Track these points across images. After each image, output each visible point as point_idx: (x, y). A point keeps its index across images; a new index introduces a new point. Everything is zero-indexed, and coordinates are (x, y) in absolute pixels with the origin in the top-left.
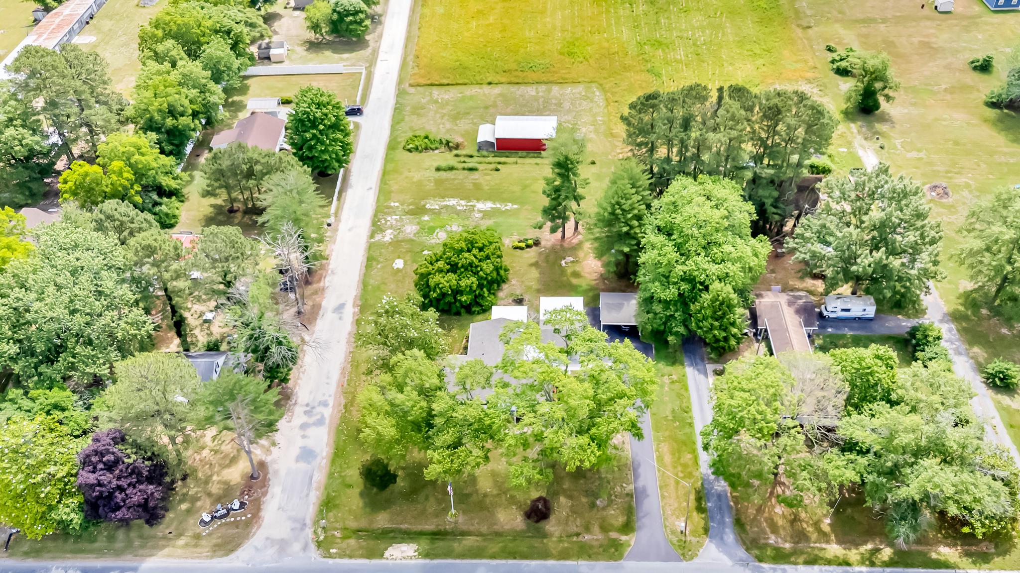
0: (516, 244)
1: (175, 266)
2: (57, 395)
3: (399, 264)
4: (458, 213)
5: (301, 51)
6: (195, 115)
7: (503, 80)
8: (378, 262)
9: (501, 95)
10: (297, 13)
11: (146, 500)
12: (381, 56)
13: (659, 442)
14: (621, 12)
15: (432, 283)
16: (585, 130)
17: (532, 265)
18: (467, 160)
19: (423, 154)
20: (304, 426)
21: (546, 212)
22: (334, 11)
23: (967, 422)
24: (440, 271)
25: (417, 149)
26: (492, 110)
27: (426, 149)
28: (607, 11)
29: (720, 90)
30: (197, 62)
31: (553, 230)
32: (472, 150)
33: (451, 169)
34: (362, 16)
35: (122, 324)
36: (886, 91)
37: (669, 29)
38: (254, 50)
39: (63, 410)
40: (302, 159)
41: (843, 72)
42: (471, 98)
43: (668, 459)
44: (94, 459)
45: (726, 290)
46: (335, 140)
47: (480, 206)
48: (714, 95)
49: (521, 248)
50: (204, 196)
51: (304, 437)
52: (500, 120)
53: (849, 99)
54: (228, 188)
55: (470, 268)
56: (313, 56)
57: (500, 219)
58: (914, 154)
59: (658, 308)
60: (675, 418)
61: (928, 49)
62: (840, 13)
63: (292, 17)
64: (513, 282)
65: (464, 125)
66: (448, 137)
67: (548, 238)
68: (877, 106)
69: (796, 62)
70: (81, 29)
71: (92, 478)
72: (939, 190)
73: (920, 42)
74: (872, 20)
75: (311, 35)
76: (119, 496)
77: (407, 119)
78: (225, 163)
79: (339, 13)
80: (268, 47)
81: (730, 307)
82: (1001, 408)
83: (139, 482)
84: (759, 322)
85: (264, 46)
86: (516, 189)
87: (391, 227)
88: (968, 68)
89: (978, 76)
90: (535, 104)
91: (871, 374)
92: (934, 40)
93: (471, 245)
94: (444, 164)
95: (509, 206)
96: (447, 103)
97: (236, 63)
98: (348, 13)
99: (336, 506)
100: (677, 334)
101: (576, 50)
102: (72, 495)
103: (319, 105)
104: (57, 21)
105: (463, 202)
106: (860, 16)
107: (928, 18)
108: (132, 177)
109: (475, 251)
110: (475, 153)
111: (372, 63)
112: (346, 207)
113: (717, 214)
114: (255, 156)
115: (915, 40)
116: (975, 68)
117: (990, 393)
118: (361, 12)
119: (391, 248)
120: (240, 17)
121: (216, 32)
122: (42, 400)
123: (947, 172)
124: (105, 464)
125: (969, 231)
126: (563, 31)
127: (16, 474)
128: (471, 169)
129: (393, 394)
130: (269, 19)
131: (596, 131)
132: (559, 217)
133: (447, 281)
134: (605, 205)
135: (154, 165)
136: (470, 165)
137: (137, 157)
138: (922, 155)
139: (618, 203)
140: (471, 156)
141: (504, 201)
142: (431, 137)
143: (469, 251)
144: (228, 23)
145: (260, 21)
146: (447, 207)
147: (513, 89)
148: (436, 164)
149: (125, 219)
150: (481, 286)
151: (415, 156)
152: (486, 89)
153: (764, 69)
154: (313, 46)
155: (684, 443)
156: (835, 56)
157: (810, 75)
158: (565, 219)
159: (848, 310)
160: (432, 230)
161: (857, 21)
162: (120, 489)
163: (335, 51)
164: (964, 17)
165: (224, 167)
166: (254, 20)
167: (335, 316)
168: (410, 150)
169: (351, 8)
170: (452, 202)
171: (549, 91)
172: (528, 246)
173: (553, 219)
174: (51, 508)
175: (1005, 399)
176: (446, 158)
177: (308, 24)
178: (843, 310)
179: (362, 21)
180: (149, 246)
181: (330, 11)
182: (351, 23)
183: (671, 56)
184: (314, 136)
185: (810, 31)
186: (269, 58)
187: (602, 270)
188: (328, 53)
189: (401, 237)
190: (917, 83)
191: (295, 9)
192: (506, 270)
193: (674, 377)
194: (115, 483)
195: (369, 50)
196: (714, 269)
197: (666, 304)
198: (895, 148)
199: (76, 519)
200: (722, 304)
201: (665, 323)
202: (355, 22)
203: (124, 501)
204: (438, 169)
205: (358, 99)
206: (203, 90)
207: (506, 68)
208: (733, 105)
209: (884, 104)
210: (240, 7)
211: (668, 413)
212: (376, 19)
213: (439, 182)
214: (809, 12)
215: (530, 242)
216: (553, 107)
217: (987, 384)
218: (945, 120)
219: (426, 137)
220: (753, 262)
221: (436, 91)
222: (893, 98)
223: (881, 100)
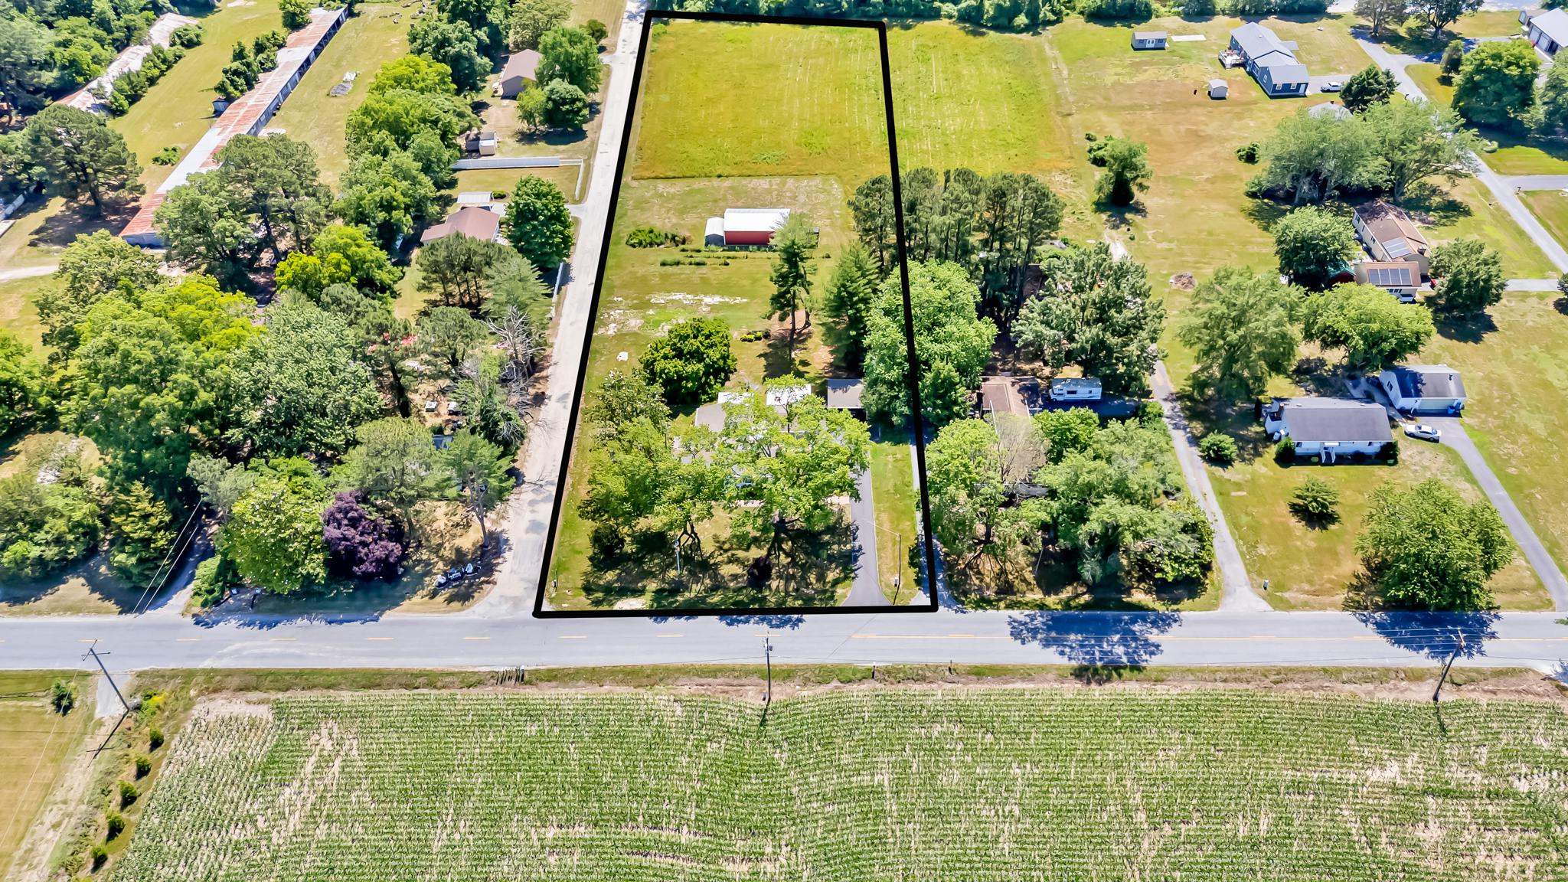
0: (745, 336)
1: (404, 343)
2: (297, 462)
3: (623, 356)
4: (685, 307)
5: (512, 143)
6: (407, 209)
7: (734, 172)
8: (602, 355)
9: (731, 188)
10: (507, 102)
11: (387, 556)
12: (601, 148)
13: (879, 511)
14: (865, 99)
15: (658, 368)
16: (820, 224)
17: (760, 356)
18: (694, 254)
19: (648, 249)
20: (532, 503)
21: (775, 299)
22: (549, 99)
23: (1178, 490)
24: (665, 357)
25: (640, 243)
26: (722, 204)
27: (651, 244)
28: (850, 99)
29: (947, 173)
30: (408, 153)
31: (782, 319)
32: (701, 245)
33: (678, 263)
34: (579, 104)
35: (355, 398)
36: (1139, 180)
37: (918, 118)
38: (461, 141)
39: (304, 475)
40: (520, 250)
41: (1099, 162)
42: (699, 191)
43: (887, 527)
44: (339, 516)
45: (947, 369)
46: (553, 232)
47: (708, 300)
48: (942, 179)
49: (750, 341)
50: (419, 290)
51: (533, 511)
52: (729, 213)
53: (1100, 189)
54: (445, 281)
55: (697, 356)
56: (527, 147)
57: (729, 313)
58: (1165, 245)
59: (883, 389)
60: (896, 492)
61: (1197, 138)
62: (1105, 98)
63: (500, 106)
64: (741, 372)
65: (691, 219)
66: (675, 232)
67: (777, 327)
68: (1131, 196)
69: (1052, 151)
70: (267, 120)
71: (337, 533)
72: (1185, 280)
73: (1188, 130)
74: (1141, 107)
75: (524, 126)
76: (363, 551)
77: (630, 213)
78: (441, 254)
79: (554, 101)
80: (477, 139)
81: (952, 385)
82: (1213, 478)
83: (380, 538)
84: (984, 404)
85: (472, 137)
86: (746, 283)
87: (615, 321)
88: (1236, 156)
89: (1242, 164)
90: (768, 197)
91: (1069, 430)
92: (1202, 127)
93: (697, 332)
94: (669, 259)
95: (739, 300)
96: (674, 196)
97: (446, 154)
98: (564, 102)
99: (566, 569)
100: (901, 414)
101: (814, 140)
102: (317, 551)
103: (538, 196)
104: (242, 112)
105: (690, 297)
106: (1128, 103)
107: (1199, 105)
108: (349, 269)
109: (700, 338)
110: (703, 248)
111: (591, 155)
112: (567, 302)
113: (940, 295)
114: (473, 247)
115: (1183, 128)
116: (1241, 158)
117: (1206, 465)
118: (579, 100)
119: (615, 342)
120: (447, 105)
121: (424, 121)
122: (283, 467)
123: (1197, 262)
124: (350, 520)
125: (1191, 310)
126: (801, 120)
127: (267, 528)
128: (698, 264)
129: (621, 456)
130: (478, 107)
131: (832, 225)
132: (788, 305)
133: (674, 366)
134: (830, 288)
135: (369, 257)
136: (698, 260)
137: (354, 248)
138: (1172, 246)
139: (844, 286)
140: (699, 251)
141: (733, 295)
142: (656, 231)
143: (695, 337)
144: (435, 112)
145: (469, 111)
146: (673, 301)
147: (745, 181)
148: (661, 259)
149: (351, 302)
150: (707, 374)
151: (639, 250)
152: (716, 182)
153: (1016, 159)
154: (527, 138)
155: (903, 512)
156: (1095, 145)
157: (1064, 165)
158: (795, 307)
159: (1074, 392)
160: (657, 324)
161: (1124, 108)
162: (364, 544)
163: (549, 143)
164: (1238, 103)
165: (441, 259)
166: (462, 109)
167: (559, 405)
168: (633, 246)
169: (568, 96)
170: (678, 296)
171: (784, 184)
172: (758, 339)
173: (781, 308)
174: (297, 565)
175: (1218, 471)
176: (674, 253)
177: (520, 113)
178: (1069, 392)
179: (580, 110)
180: (381, 324)
181: (544, 99)
182: (568, 112)
183: (917, 146)
184: (534, 228)
185: (1070, 118)
186: (477, 151)
187: (830, 359)
188: (542, 144)
189: (625, 330)
190: (1178, 172)
191: (504, 97)
192: (734, 360)
193: (898, 456)
194: (358, 538)
195: (586, 142)
196: (936, 348)
197: (891, 385)
198: (1147, 239)
199: (322, 573)
200: (944, 381)
201: (889, 404)
202: (571, 111)
203: (367, 555)
204: (663, 264)
205: (577, 192)
206: (414, 181)
207: (738, 159)
208: (957, 188)
209: (1138, 196)
210: (447, 95)
211: (890, 487)
212: (594, 109)
213: (663, 277)
214: (1071, 99)
215: (759, 334)
216: (787, 200)
217: (1203, 457)
218: (1202, 210)
219: (651, 232)
220: (976, 342)
221: (661, 186)
222: (1147, 188)
223: (1134, 189)
